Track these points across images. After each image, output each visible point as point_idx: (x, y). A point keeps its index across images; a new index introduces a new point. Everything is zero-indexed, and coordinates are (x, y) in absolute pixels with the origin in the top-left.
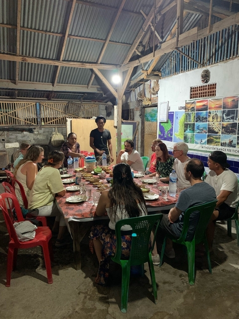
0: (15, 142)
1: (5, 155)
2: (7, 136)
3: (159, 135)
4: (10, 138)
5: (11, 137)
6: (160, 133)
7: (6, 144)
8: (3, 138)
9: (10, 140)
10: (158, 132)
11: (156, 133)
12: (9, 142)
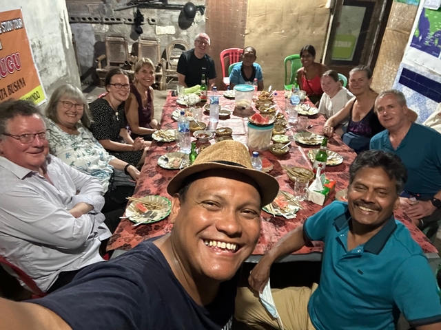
0: (170, 25)
1: (155, 46)
2: (158, 14)
3: (414, 36)
4: (163, 19)
5: (163, 16)
6: (417, 33)
7: (157, 28)
8: (154, 17)
9: (163, 21)
10: (414, 31)
11: (410, 31)
12: (160, 24)
